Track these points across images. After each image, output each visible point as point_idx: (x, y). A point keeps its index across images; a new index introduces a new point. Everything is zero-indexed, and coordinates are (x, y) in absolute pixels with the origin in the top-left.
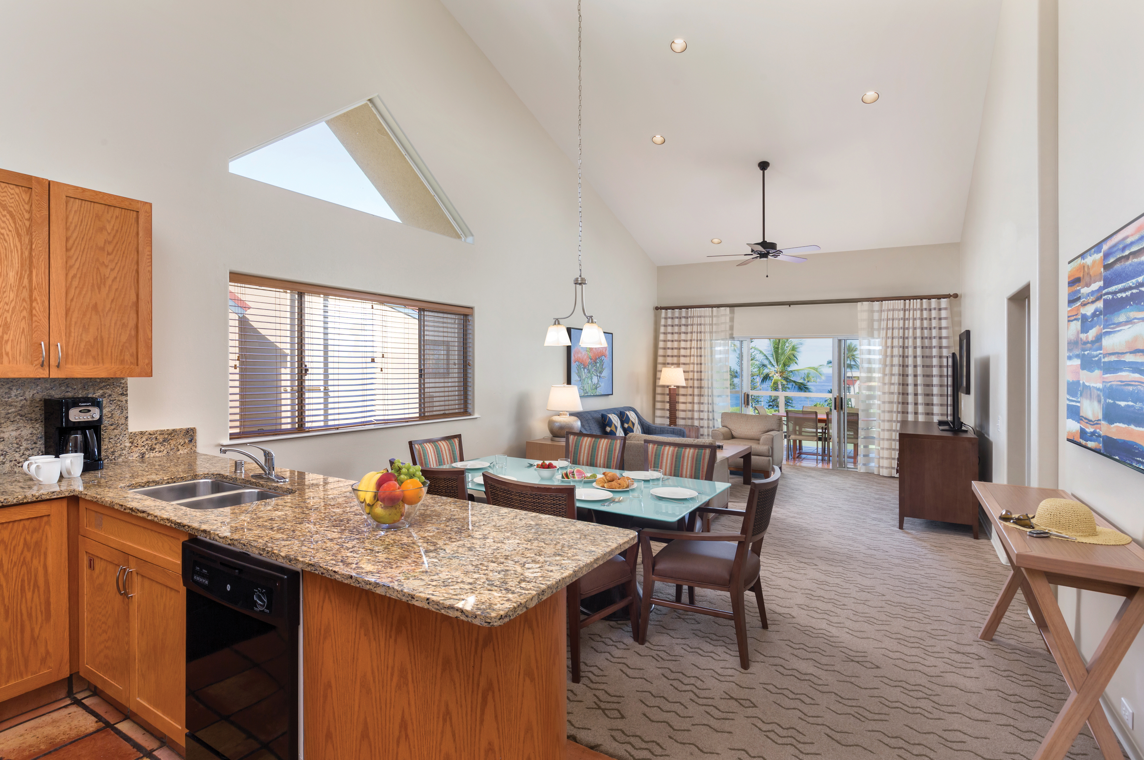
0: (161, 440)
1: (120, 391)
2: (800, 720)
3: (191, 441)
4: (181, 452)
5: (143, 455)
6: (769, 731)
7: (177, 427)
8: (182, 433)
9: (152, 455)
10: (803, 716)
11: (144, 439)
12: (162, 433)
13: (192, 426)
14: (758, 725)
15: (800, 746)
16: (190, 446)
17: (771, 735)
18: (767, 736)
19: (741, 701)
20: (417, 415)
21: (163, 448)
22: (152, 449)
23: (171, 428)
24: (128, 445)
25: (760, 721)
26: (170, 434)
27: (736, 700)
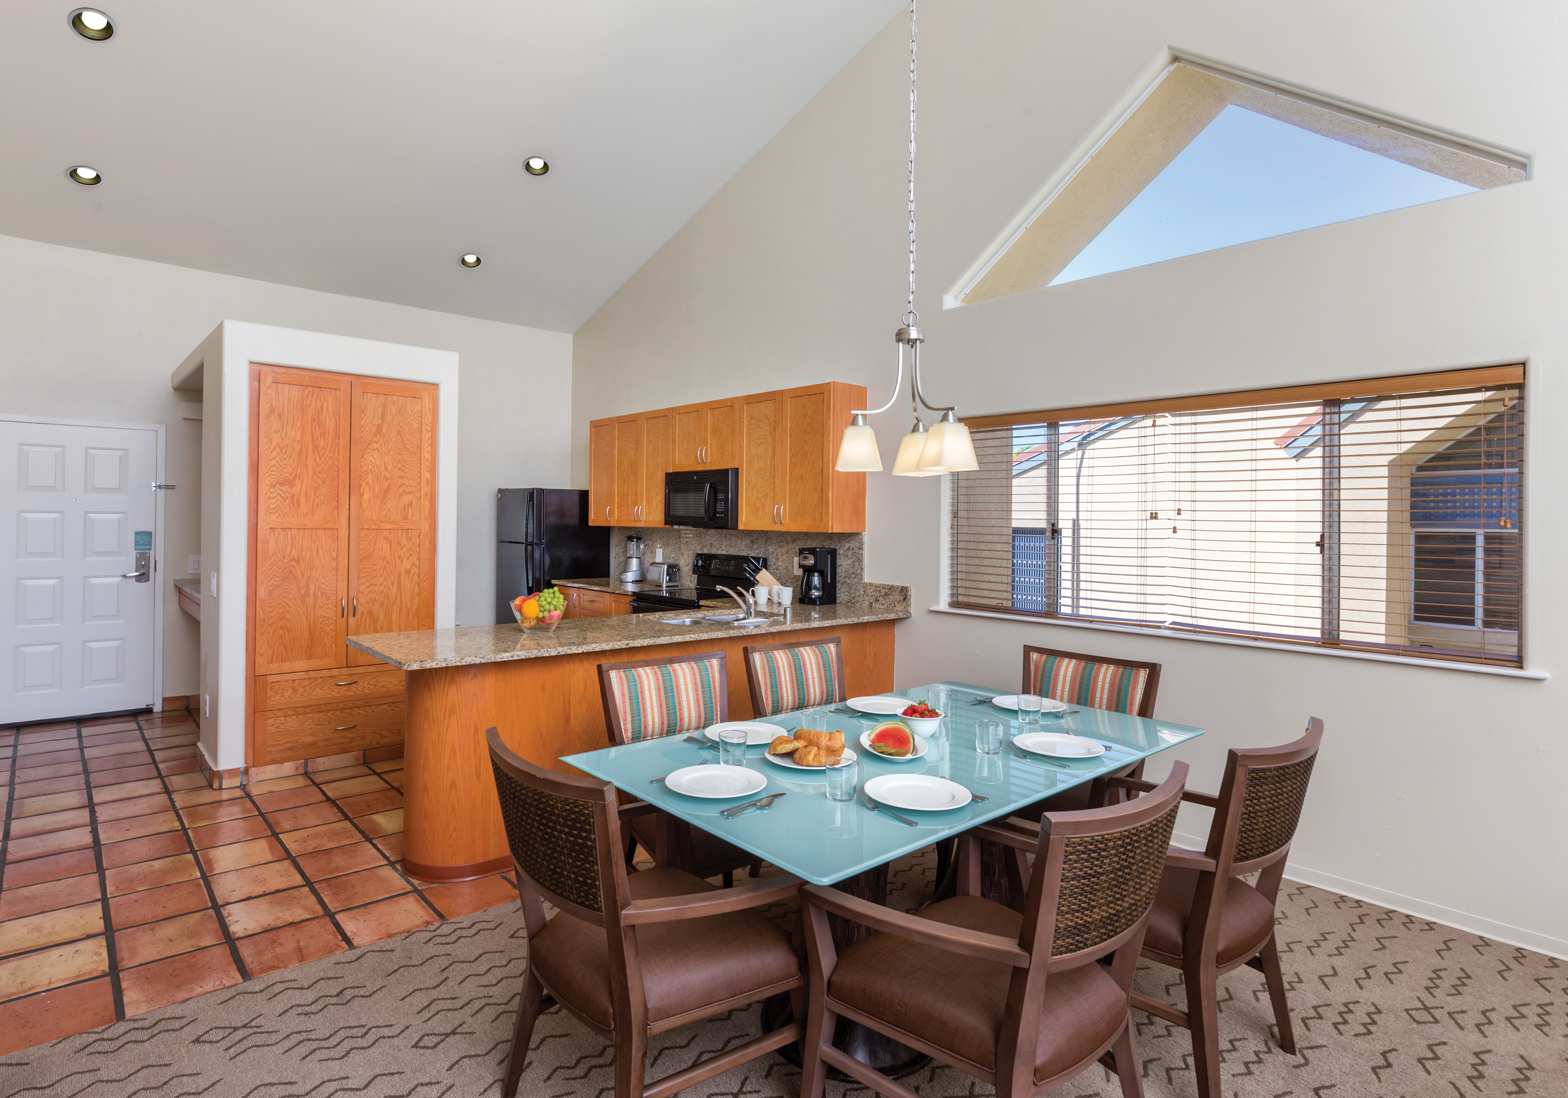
0: (883, 593)
1: (857, 544)
2: (343, 1075)
3: (905, 599)
4: (897, 608)
5: (871, 605)
6: (366, 1033)
7: (895, 583)
8: (898, 590)
9: (877, 606)
10: (344, 1084)
11: (872, 590)
12: (884, 587)
13: (906, 585)
14: (386, 1029)
15: (316, 1044)
16: (904, 604)
17: (360, 1032)
18: (363, 1026)
19: (439, 1039)
20: (1317, 634)
21: (884, 601)
22: (877, 601)
23: (891, 584)
24: (862, 593)
25: (390, 1034)
26: (890, 589)
27: (447, 1035)
